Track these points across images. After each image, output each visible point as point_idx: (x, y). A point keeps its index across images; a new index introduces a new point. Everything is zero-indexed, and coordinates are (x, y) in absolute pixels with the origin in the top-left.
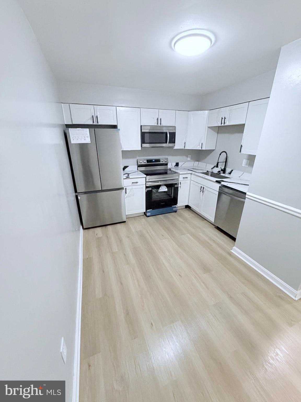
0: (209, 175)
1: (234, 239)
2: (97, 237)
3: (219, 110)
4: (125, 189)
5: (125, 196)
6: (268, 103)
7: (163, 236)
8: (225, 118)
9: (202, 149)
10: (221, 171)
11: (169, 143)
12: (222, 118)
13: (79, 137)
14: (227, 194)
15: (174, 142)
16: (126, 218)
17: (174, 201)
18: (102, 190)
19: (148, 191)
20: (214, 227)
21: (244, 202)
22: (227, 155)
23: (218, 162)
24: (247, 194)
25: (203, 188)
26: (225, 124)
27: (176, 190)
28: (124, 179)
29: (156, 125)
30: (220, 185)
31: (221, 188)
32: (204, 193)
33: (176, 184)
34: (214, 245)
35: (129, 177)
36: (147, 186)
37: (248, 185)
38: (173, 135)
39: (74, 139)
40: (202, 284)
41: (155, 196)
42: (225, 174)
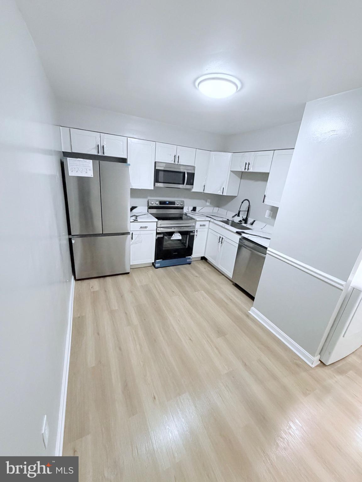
0: (229, 225)
1: (253, 298)
2: (92, 290)
3: (243, 154)
4: (131, 233)
5: (131, 243)
6: (292, 154)
7: (173, 292)
8: (249, 164)
9: (223, 194)
10: (242, 221)
11: (186, 184)
12: (246, 163)
13: (79, 168)
14: (248, 248)
15: (193, 184)
16: (131, 269)
17: (189, 251)
18: (103, 233)
19: (158, 238)
20: (232, 283)
21: (265, 258)
22: (249, 203)
23: (240, 211)
24: (268, 249)
25: (222, 239)
26: (249, 170)
27: (192, 239)
28: (131, 222)
29: (173, 162)
30: (241, 237)
31: (242, 240)
32: (223, 244)
33: (192, 232)
34: (231, 305)
35: (137, 220)
36: (158, 232)
37: (270, 239)
38: (192, 176)
39: (72, 171)
40: (215, 349)
41: (167, 244)
42: (247, 224)
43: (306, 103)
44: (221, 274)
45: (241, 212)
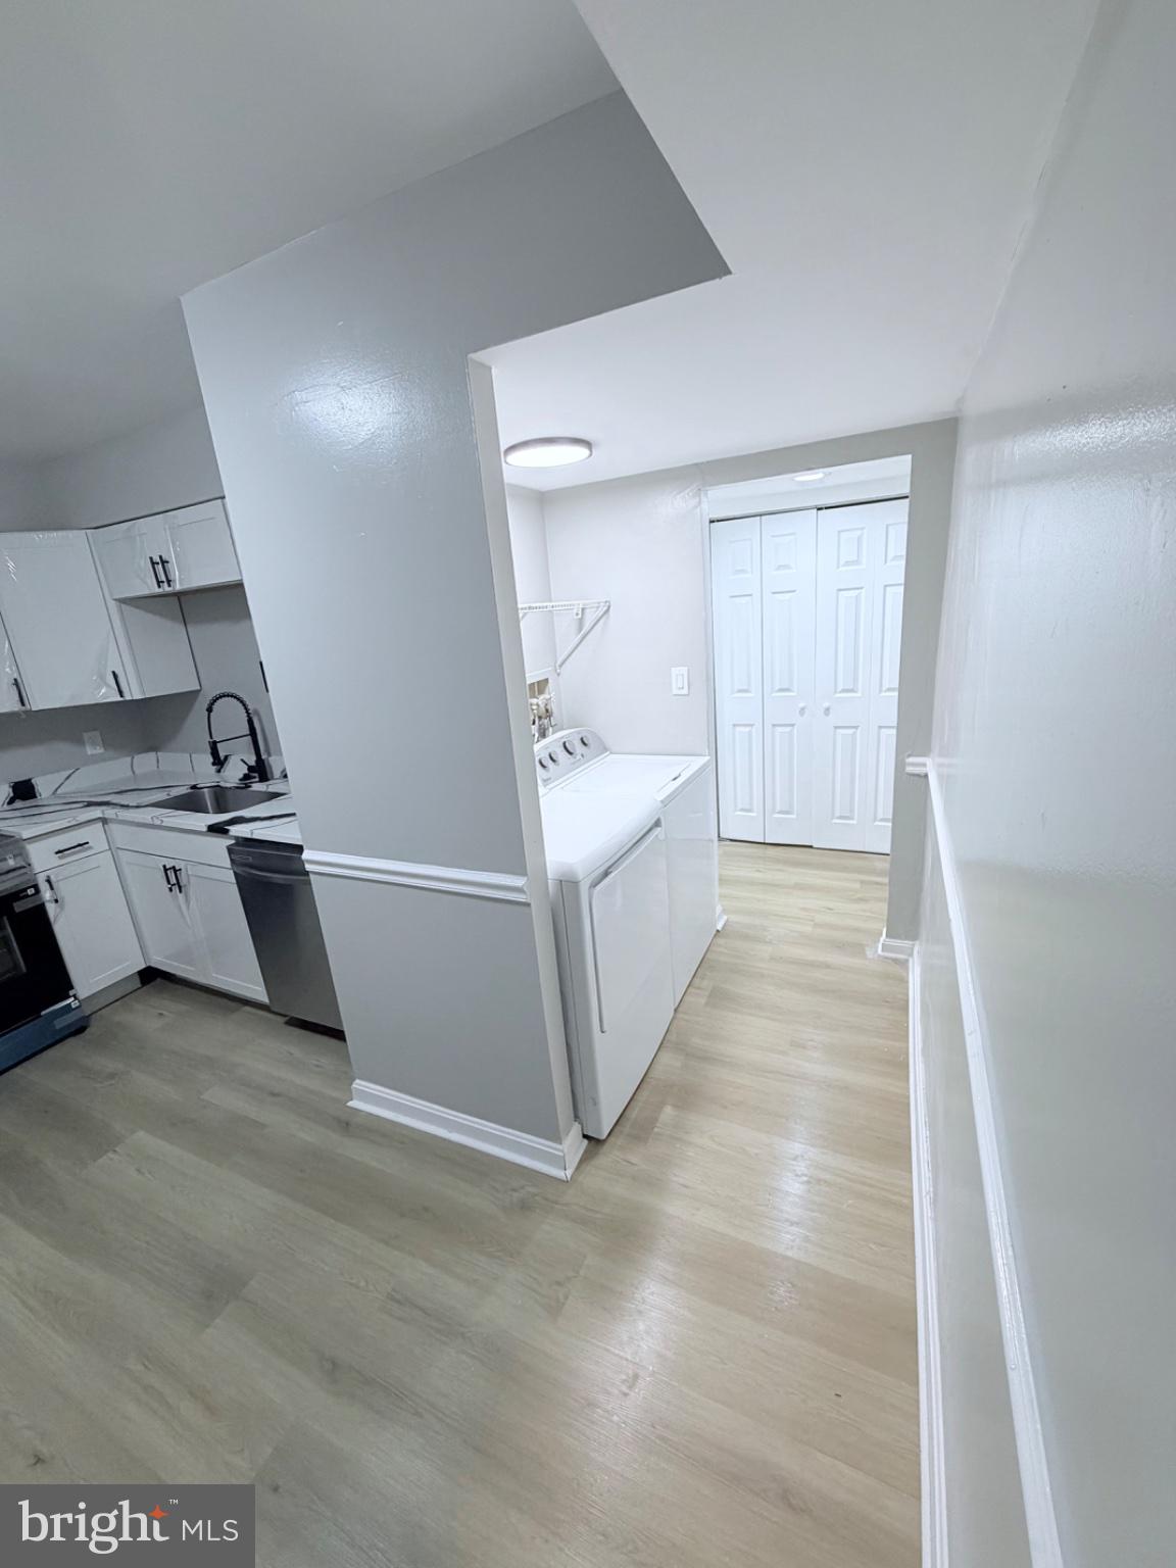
8: (164, 562)
9: (126, 698)
10: (250, 775)
12: (151, 559)
20: (279, 1022)
22: (244, 705)
23: (215, 743)
25: (175, 871)
26: (173, 585)
30: (231, 842)
31: (238, 852)
33: (19, 894)
42: (270, 782)
43: (179, 300)
44: (233, 1004)
45: (218, 745)
